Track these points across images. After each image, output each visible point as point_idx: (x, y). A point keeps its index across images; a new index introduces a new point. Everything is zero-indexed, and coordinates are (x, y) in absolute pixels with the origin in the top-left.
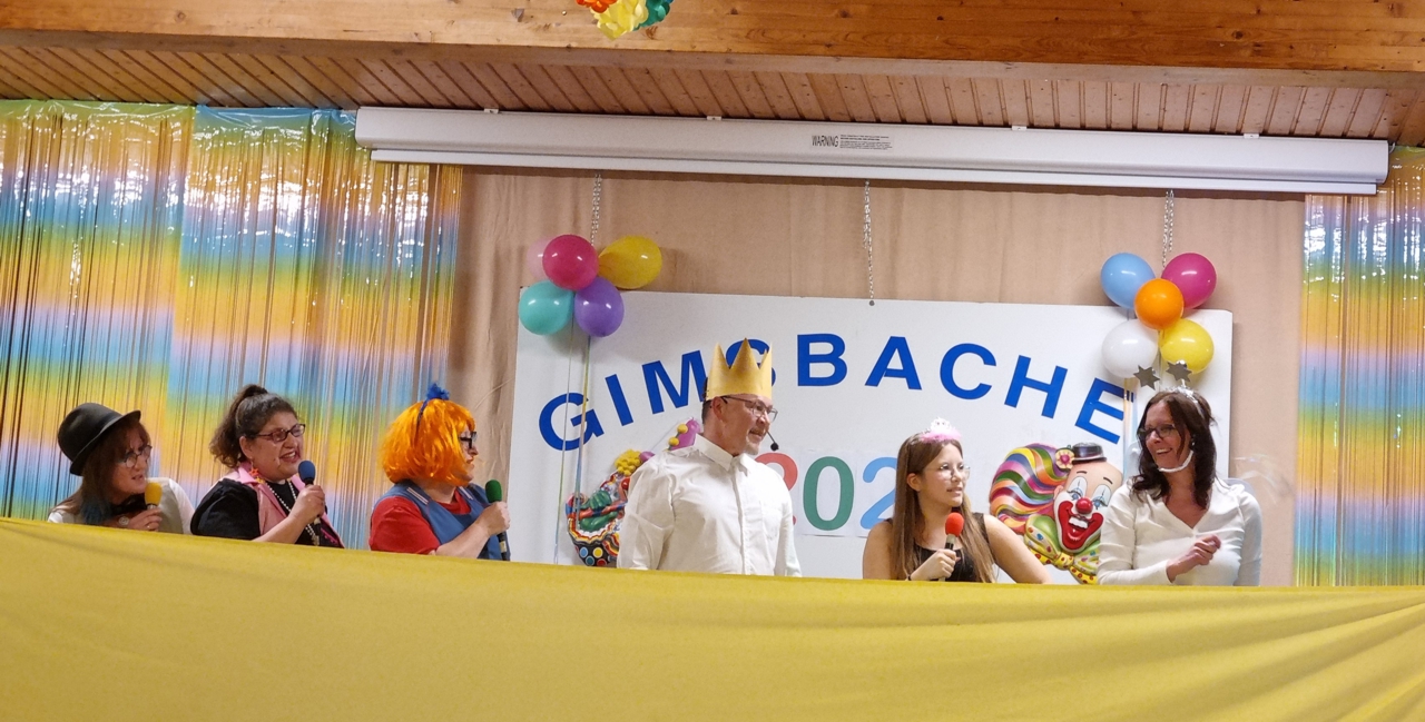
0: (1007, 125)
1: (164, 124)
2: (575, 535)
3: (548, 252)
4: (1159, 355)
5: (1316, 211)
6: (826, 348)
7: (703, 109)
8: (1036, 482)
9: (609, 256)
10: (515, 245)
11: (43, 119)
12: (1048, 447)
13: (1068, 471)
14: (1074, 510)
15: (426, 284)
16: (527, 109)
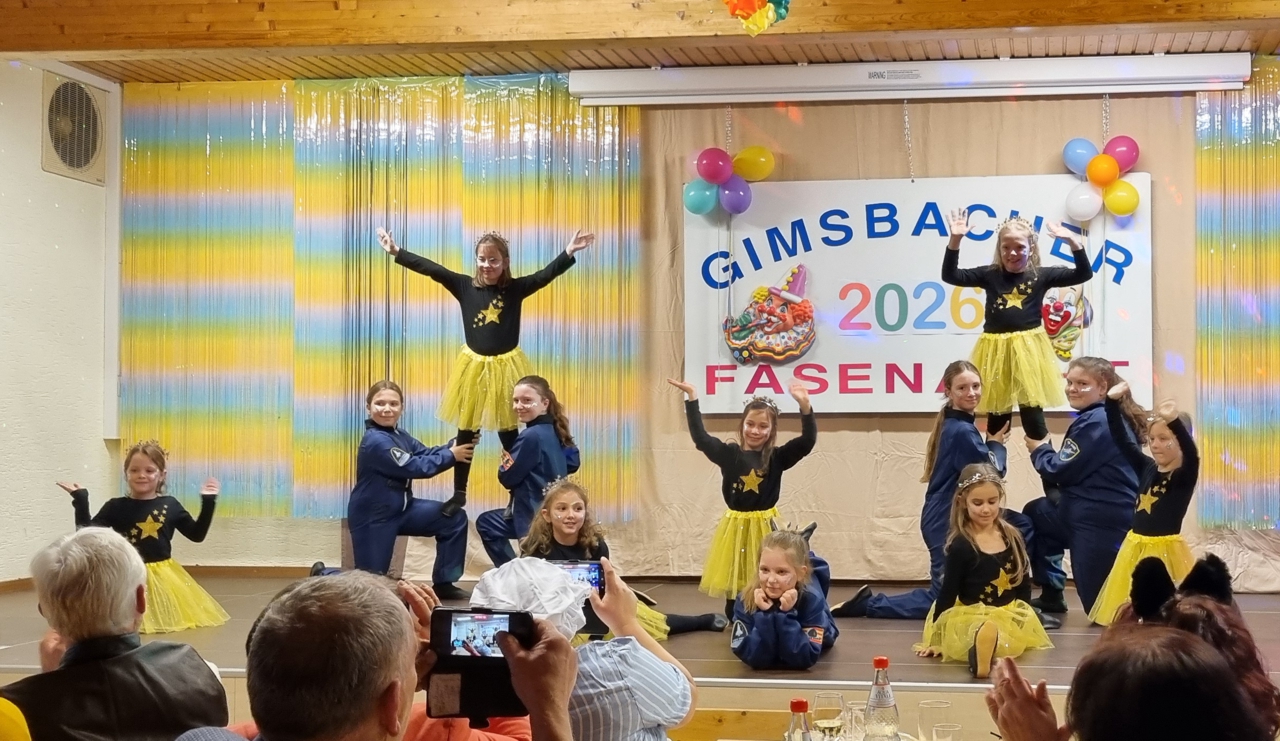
0: (996, 57)
1: (445, 90)
2: (730, 344)
3: (700, 160)
4: (1104, 204)
5: (1203, 102)
6: (885, 213)
7: (795, 58)
9: (738, 160)
10: (677, 156)
11: (366, 90)
14: (1052, 310)
15: (621, 186)
16: (679, 65)
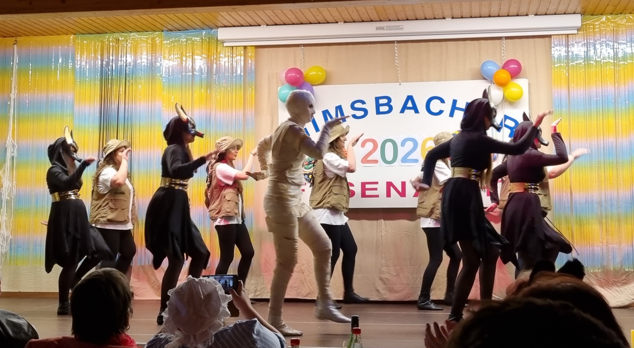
0: (444, 18)
1: (153, 39)
3: (287, 74)
4: (504, 96)
5: (555, 41)
6: (385, 101)
7: (337, 20)
9: (307, 75)
10: (275, 73)
11: (112, 40)
16: (276, 25)
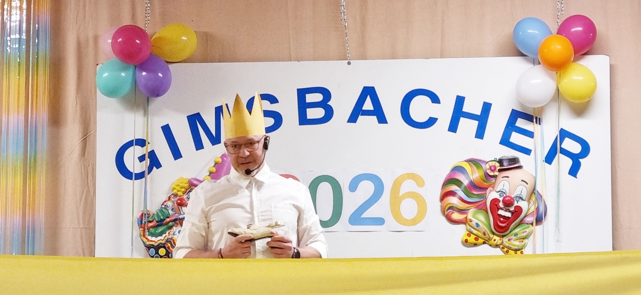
2: (145, 240)
3: (115, 38)
4: (558, 90)
6: (318, 97)
8: (473, 186)
9: (159, 38)
10: (91, 35)
12: (480, 160)
13: (495, 177)
14: (501, 205)
15: (29, 65)
